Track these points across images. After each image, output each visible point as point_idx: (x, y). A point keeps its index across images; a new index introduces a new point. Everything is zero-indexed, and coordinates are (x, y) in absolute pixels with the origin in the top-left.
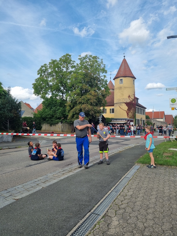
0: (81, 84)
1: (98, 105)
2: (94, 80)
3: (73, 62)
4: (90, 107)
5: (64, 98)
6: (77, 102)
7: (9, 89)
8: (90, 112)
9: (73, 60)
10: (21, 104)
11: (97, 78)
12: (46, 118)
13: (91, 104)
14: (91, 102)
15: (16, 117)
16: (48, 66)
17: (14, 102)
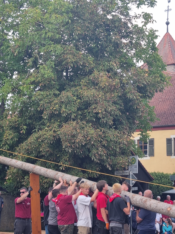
0: (59, 46)
1: (121, 123)
2: (108, 30)
4: (92, 131)
6: (41, 112)
8: (94, 151)
11: (117, 24)
13: (97, 122)
14: (97, 113)
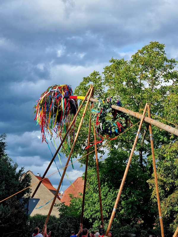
3: (170, 63)
5: (143, 163)
7: (3, 141)
9: (169, 59)
10: (29, 182)
12: (94, 220)
15: (16, 216)
16: (103, 76)
17: (13, 176)
